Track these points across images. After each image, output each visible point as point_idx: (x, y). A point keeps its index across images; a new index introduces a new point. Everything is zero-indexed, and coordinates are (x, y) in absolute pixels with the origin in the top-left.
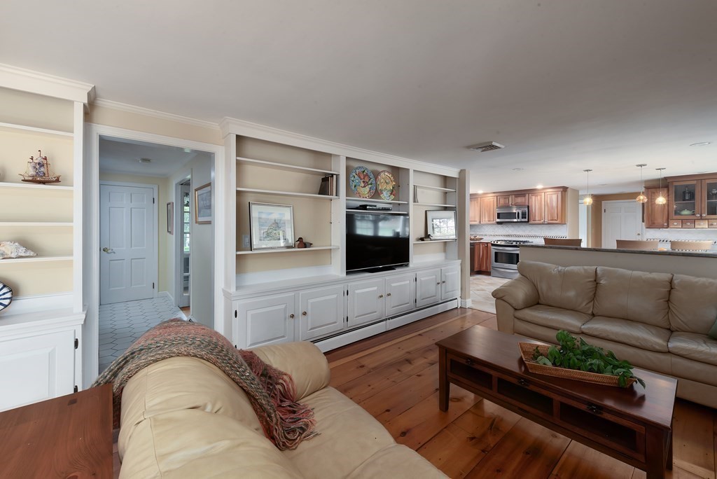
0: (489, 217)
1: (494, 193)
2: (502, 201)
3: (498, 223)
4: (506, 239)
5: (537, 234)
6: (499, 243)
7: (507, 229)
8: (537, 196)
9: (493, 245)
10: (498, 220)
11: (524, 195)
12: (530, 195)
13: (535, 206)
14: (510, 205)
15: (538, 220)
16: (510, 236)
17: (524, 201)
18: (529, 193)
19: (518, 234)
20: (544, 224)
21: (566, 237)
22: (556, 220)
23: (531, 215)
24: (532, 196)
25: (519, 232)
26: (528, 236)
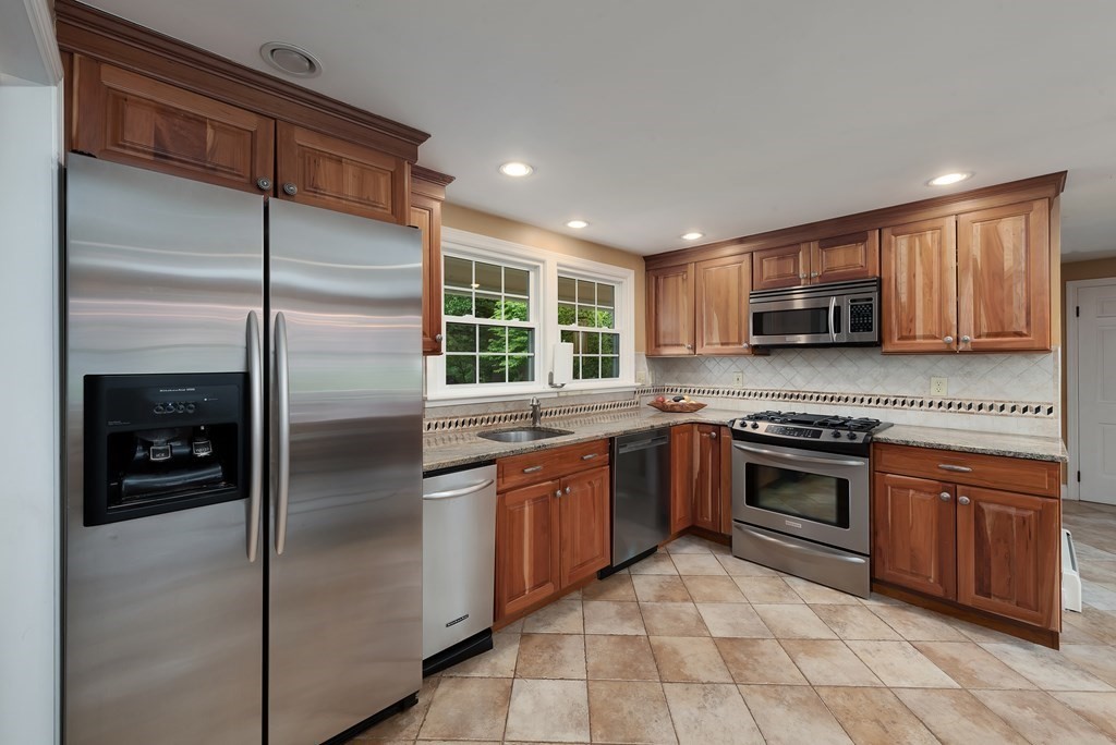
0: (725, 330)
1: (741, 241)
2: (770, 269)
3: (759, 351)
4: (785, 407)
5: (908, 392)
6: (763, 428)
7: (787, 372)
8: (921, 232)
9: (740, 436)
10: (755, 340)
11: (860, 238)
12: (886, 232)
13: (912, 276)
14: (803, 282)
15: (925, 337)
16: (798, 397)
17: (861, 261)
18: (880, 225)
19: (829, 389)
20: (954, 352)
21: (1050, 411)
22: (1019, 334)
23: (894, 316)
24: (896, 235)
25: (830, 383)
26: (870, 401)
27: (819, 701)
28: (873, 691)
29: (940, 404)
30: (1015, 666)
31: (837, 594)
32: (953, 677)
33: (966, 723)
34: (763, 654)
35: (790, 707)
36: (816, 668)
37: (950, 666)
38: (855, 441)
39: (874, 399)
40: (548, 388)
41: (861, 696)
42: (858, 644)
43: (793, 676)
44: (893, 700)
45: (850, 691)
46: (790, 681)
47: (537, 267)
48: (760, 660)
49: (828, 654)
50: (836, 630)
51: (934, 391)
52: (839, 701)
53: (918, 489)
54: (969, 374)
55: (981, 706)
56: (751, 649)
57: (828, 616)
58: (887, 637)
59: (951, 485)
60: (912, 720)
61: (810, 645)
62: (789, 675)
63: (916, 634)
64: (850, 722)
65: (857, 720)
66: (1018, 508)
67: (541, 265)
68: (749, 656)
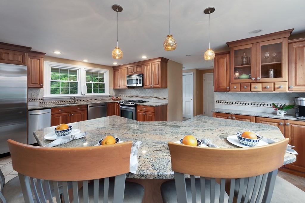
2: (130, 71)
3: (130, 87)
6: (123, 103)
7: (137, 92)
8: (147, 66)
9: (120, 105)
11: (141, 66)
12: (144, 65)
13: (147, 74)
15: (148, 85)
17: (141, 70)
21: (167, 98)
22: (158, 85)
23: (145, 81)
25: (142, 94)
26: (147, 97)
29: (155, 98)
40: (81, 95)
47: (79, 69)
53: (141, 113)
54: (159, 92)
59: (144, 112)
66: (151, 115)
67: (80, 69)
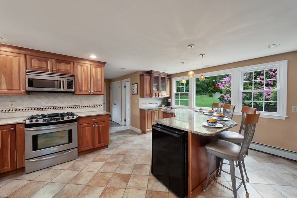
0: (10, 84)
2: (35, 63)
7: (38, 100)
8: (83, 66)
9: (27, 126)
10: (29, 89)
11: (68, 63)
12: (75, 63)
13: (82, 76)
14: (50, 71)
15: (85, 91)
16: (43, 109)
17: (68, 69)
18: (74, 61)
19: (55, 105)
20: (90, 95)
21: (101, 106)
22: (100, 91)
23: (78, 85)
24: (78, 65)
25: (55, 103)
26: (67, 108)
27: (91, 186)
28: (96, 175)
29: (84, 107)
30: (107, 153)
31: (70, 162)
32: (103, 162)
33: (111, 167)
34: (69, 190)
35: (87, 194)
36: (83, 181)
37: (101, 160)
38: (74, 118)
39: (68, 107)
41: (96, 178)
42: (85, 169)
43: (81, 188)
44: (100, 173)
45: (93, 178)
46: (81, 189)
48: (70, 192)
49: (82, 176)
50: (78, 170)
51: (82, 104)
52: (94, 182)
53: (88, 126)
54: (89, 99)
55: (110, 163)
56: (64, 192)
57: (73, 168)
58: (88, 163)
59: (94, 123)
60: (106, 174)
61: (76, 178)
62: (80, 188)
63: (92, 159)
64: (99, 184)
65: (100, 183)
66: (104, 124)
68: (66, 194)
